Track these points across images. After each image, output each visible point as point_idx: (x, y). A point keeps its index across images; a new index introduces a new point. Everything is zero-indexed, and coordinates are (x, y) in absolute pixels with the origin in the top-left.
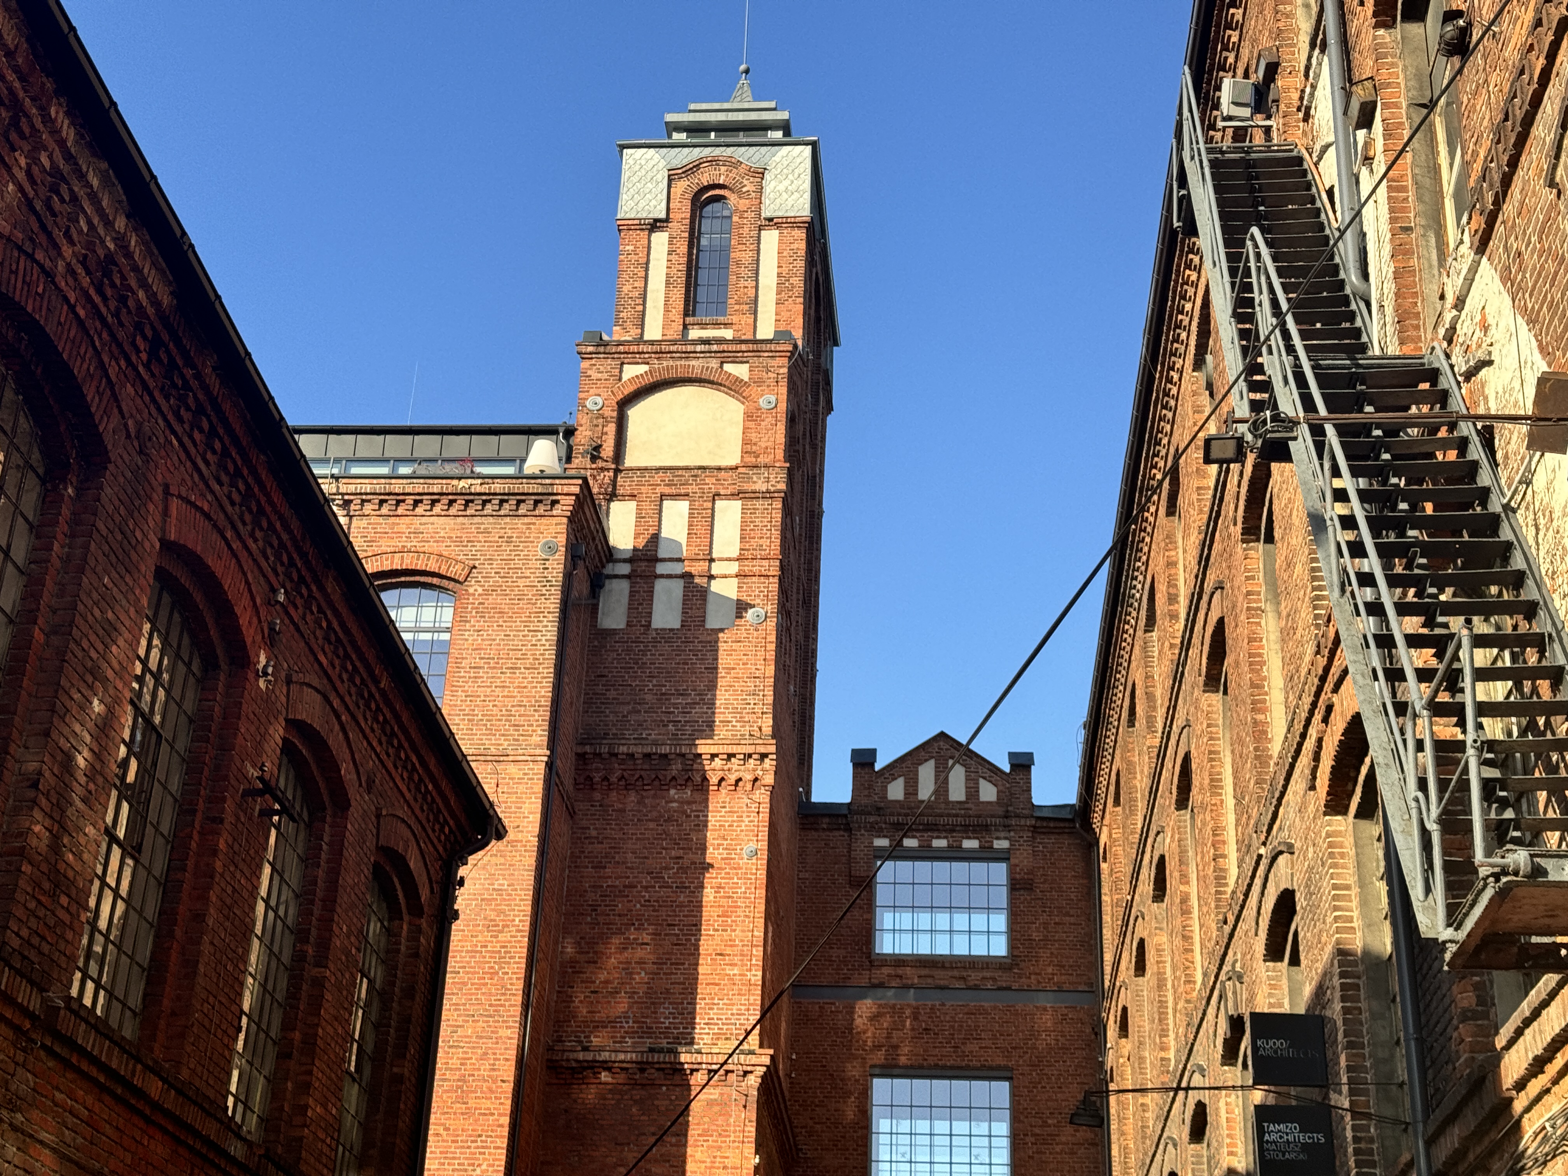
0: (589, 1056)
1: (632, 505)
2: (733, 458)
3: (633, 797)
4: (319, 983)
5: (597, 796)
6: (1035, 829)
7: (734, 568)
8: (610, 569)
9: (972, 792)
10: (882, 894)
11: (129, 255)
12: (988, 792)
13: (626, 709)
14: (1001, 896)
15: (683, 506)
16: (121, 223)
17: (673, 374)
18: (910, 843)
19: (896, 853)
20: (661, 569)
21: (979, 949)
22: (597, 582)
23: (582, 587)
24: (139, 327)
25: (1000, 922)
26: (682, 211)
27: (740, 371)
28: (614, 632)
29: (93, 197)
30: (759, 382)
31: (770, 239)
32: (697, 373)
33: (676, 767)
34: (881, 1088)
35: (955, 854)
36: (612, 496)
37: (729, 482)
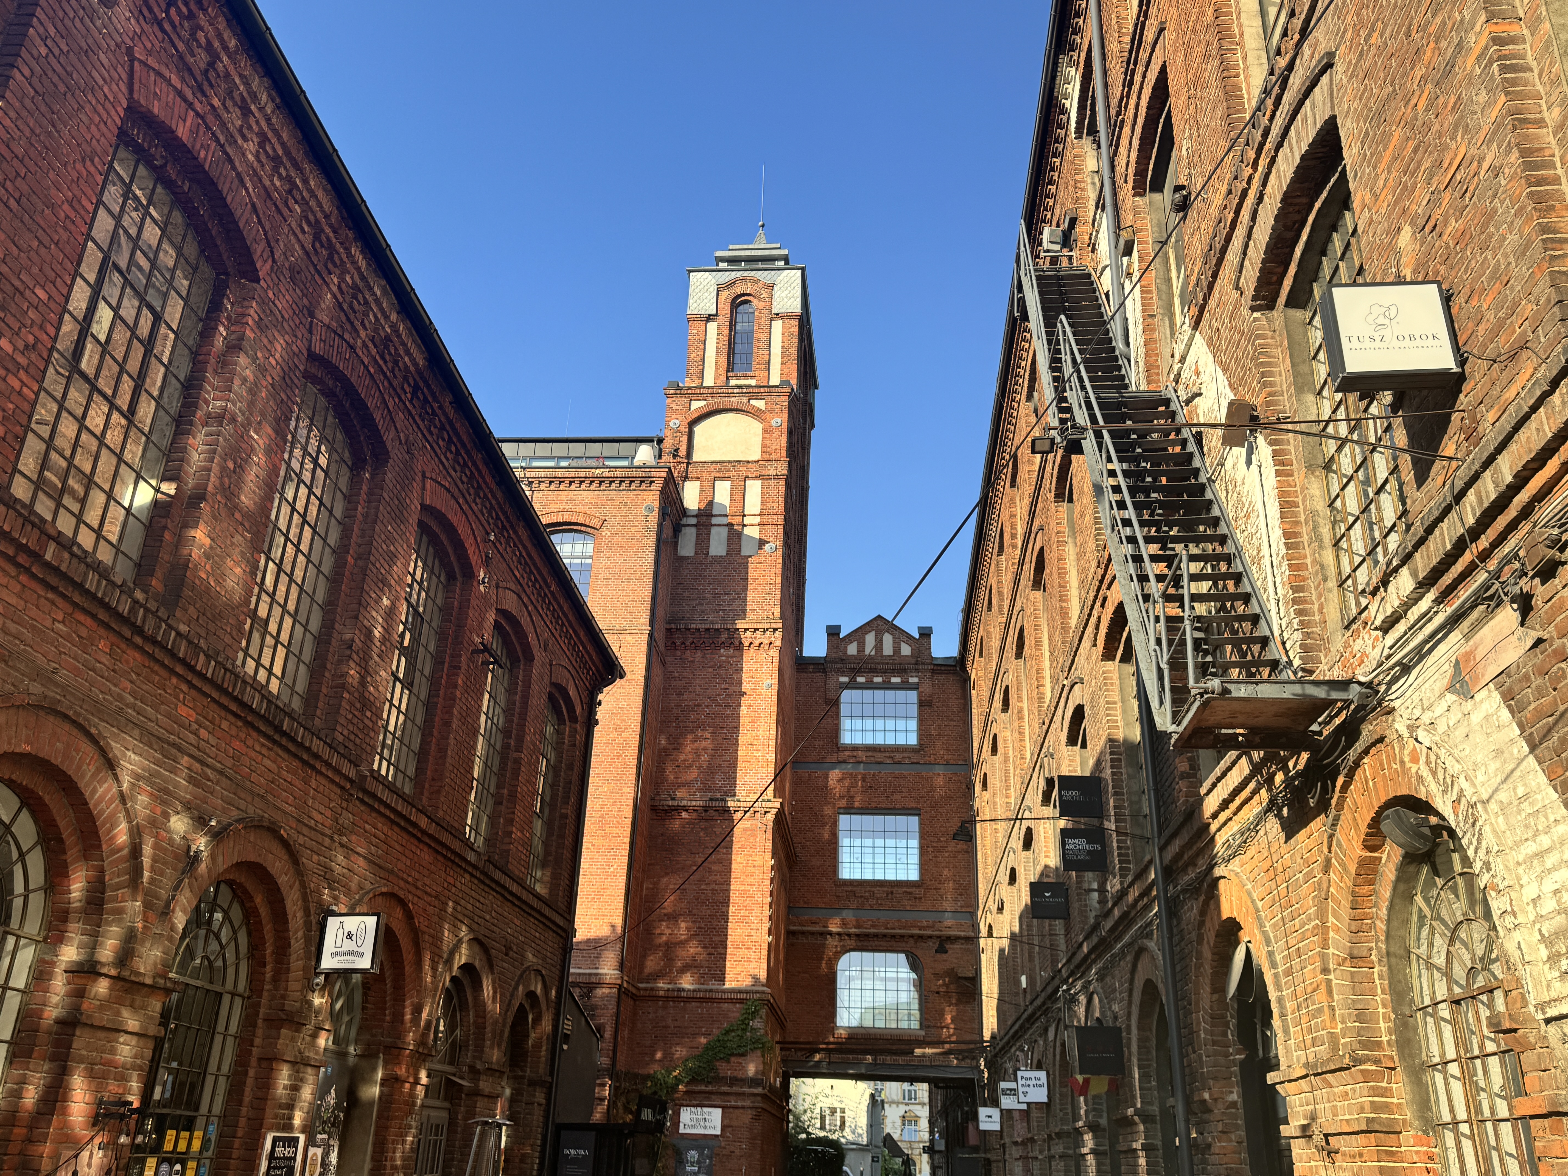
0: (675, 803)
1: (697, 484)
2: (756, 456)
3: (699, 654)
4: (517, 761)
5: (678, 653)
6: (933, 671)
7: (757, 520)
8: (685, 521)
9: (897, 650)
10: (844, 709)
11: (399, 336)
12: (906, 650)
13: (694, 603)
14: (914, 710)
15: (727, 484)
16: (394, 317)
17: (721, 406)
18: (861, 679)
19: (852, 685)
20: (714, 521)
21: (901, 740)
22: (677, 529)
23: (668, 532)
24: (405, 378)
25: (913, 725)
26: (725, 309)
27: (760, 404)
28: (687, 558)
29: (377, 301)
30: (771, 411)
31: (777, 325)
32: (735, 406)
33: (724, 636)
34: (844, 821)
35: (887, 686)
36: (686, 478)
37: (753, 470)
